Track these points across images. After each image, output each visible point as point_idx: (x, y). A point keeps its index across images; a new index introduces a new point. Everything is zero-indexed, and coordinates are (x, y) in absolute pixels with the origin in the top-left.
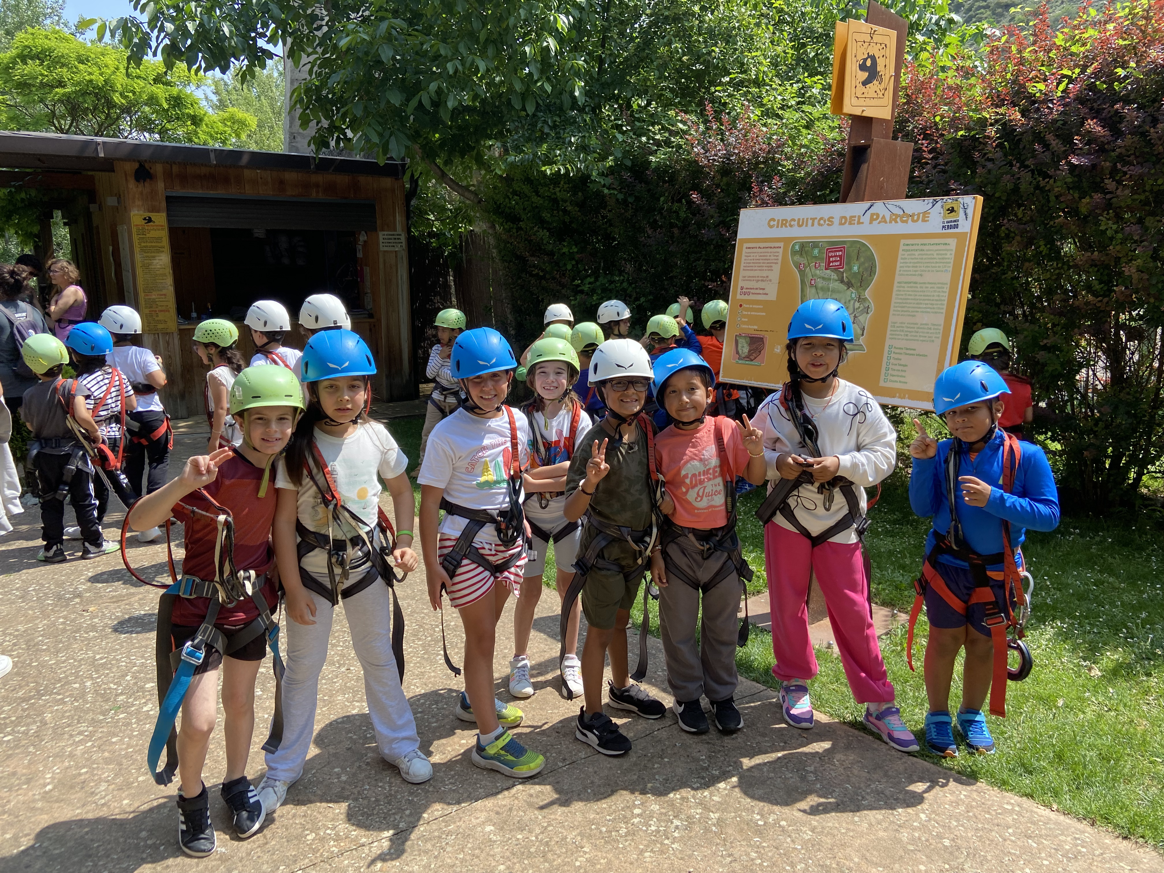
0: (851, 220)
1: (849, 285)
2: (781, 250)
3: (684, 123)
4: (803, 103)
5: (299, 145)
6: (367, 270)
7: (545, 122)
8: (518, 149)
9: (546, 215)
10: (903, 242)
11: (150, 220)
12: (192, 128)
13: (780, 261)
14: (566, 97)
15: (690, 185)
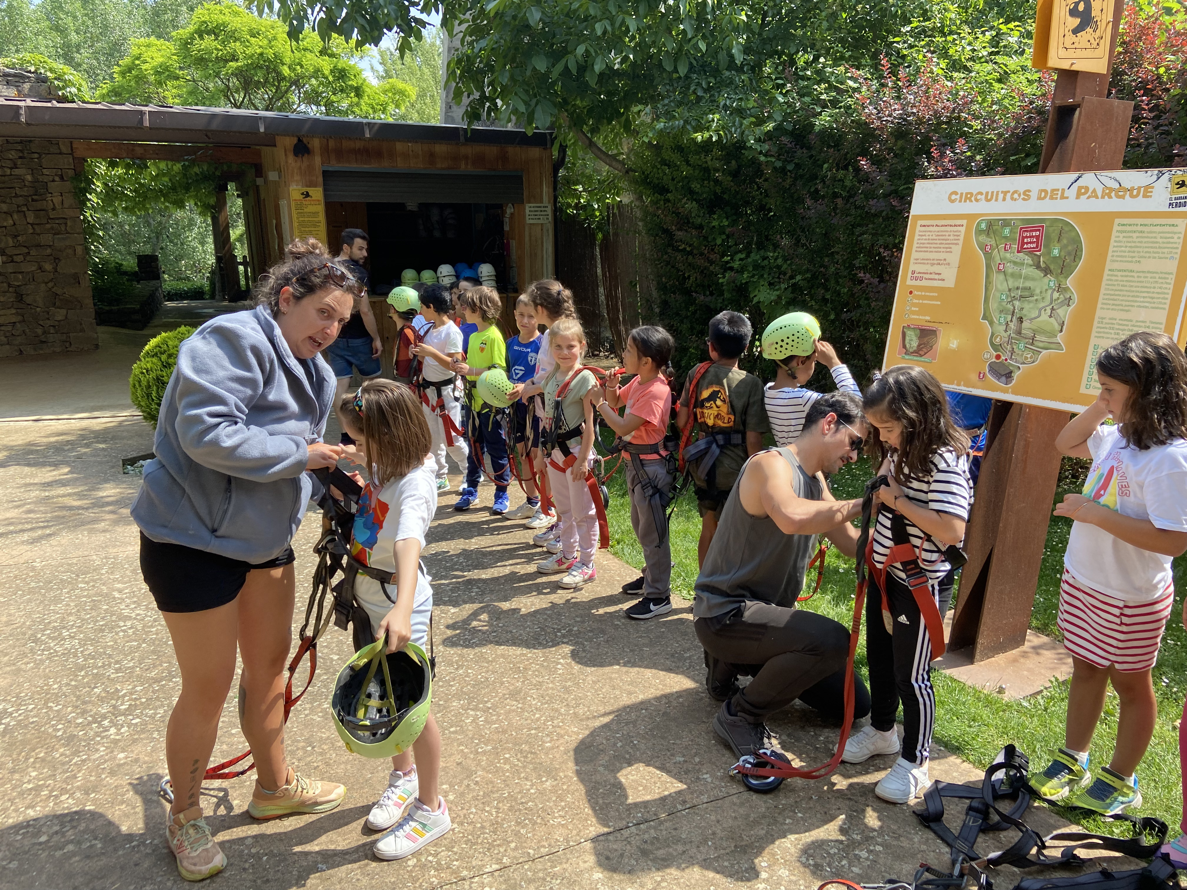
0: (1053, 194)
1: (1047, 271)
2: (963, 229)
3: (855, 80)
4: (997, 53)
5: (454, 115)
6: (513, 244)
7: (699, 84)
8: (669, 116)
9: (696, 186)
10: (1117, 221)
11: (307, 195)
12: (355, 100)
13: (961, 242)
14: (722, 56)
15: (858, 150)
